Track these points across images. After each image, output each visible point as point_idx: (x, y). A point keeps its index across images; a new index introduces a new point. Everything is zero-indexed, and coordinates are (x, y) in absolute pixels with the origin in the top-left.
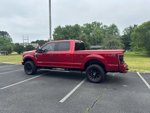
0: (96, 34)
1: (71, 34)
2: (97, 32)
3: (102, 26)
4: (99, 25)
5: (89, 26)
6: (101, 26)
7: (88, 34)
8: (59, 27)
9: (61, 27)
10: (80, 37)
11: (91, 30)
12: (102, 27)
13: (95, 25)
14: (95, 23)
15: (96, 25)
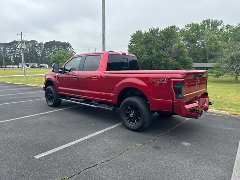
0: (208, 42)
1: (159, 42)
2: (211, 39)
3: (222, 27)
4: (215, 24)
5: (195, 28)
6: (219, 28)
7: (193, 41)
8: (140, 32)
9: (143, 32)
10: (173, 47)
11: (199, 35)
12: (221, 30)
13: (208, 25)
14: (208, 22)
15: (210, 25)
